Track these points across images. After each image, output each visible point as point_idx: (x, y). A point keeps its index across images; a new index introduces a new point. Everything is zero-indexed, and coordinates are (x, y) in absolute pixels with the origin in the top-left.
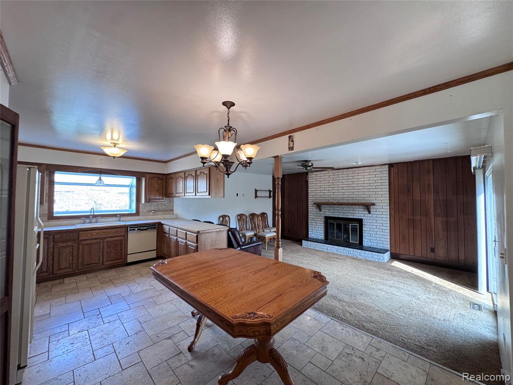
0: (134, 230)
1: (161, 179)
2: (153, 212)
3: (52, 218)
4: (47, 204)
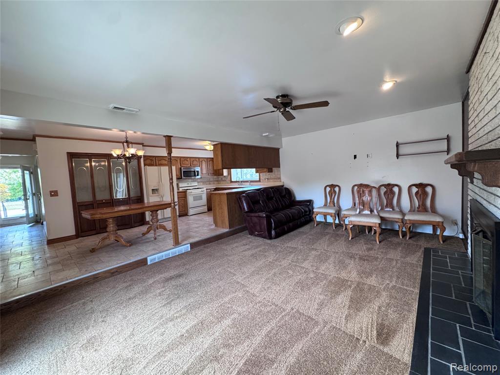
3: (232, 182)
4: (230, 175)
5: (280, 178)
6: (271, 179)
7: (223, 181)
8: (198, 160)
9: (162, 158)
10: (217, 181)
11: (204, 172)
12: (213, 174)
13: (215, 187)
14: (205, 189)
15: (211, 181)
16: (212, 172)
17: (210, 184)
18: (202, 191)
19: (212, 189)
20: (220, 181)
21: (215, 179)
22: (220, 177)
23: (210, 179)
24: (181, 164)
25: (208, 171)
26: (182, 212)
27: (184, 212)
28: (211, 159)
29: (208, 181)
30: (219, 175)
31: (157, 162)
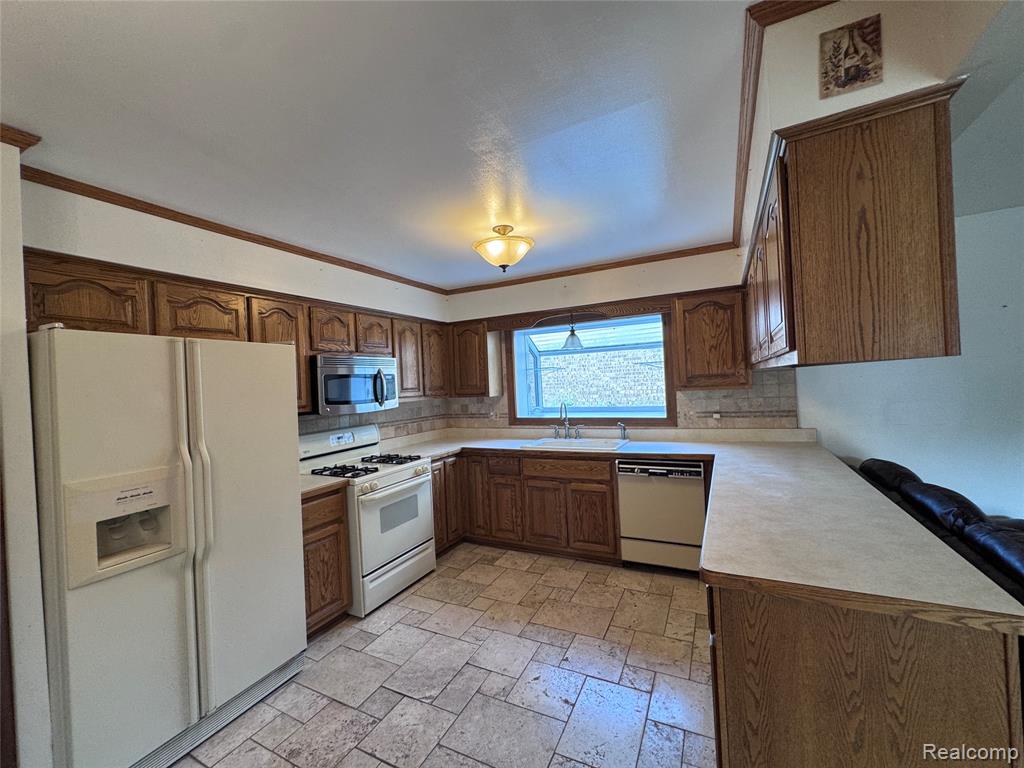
0: (632, 470)
1: (724, 308)
2: (717, 416)
3: (514, 421)
4: (506, 394)
5: (793, 413)
6: (739, 414)
7: (472, 416)
8: (386, 324)
10: (443, 416)
11: (411, 382)
12: (442, 388)
15: (426, 418)
16: (438, 382)
17: (420, 430)
19: (449, 457)
20: (457, 416)
21: (436, 411)
22: (457, 404)
23: (420, 408)
24: (311, 337)
25: (424, 375)
26: (322, 608)
27: (332, 602)
28: (433, 328)
29: (412, 420)
30: (460, 395)
31: (165, 310)
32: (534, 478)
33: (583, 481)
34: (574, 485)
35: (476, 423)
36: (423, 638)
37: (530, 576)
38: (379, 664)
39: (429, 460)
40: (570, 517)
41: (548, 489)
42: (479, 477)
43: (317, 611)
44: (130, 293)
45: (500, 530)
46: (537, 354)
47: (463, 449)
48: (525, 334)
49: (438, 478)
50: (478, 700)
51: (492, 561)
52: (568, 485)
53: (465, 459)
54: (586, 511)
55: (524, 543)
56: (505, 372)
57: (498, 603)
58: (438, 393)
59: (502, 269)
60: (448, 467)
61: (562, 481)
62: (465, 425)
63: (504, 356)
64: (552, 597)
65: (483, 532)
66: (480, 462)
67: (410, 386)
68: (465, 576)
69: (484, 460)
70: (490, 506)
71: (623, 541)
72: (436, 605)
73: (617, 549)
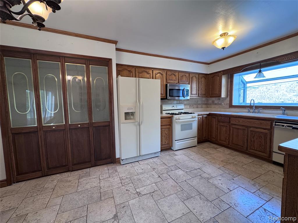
0: (283, 126)
3: (231, 106)
4: (229, 97)
7: (216, 104)
8: (187, 75)
9: (143, 69)
10: (206, 104)
11: (194, 92)
12: (205, 95)
13: (208, 113)
14: (196, 115)
15: (199, 104)
16: (204, 93)
18: (193, 118)
19: (204, 115)
20: (211, 104)
21: (203, 102)
22: (211, 100)
23: (198, 101)
24: (166, 79)
25: (199, 90)
26: (165, 145)
27: (167, 144)
28: (203, 76)
29: (195, 104)
30: (211, 97)
31: (137, 74)
32: (235, 124)
33: (257, 128)
34: (251, 129)
35: (217, 106)
36: (188, 159)
37: (229, 155)
38: (176, 160)
39: (197, 114)
40: (249, 140)
41: (241, 129)
42: (214, 122)
43: (163, 145)
44: (132, 71)
45: (221, 140)
46: (245, 83)
47: (210, 113)
48: (240, 75)
49: (200, 120)
50: (199, 177)
51: (216, 148)
52: (249, 129)
53: (210, 117)
54: (257, 139)
55: (229, 146)
56: (229, 89)
57: (214, 159)
58: (203, 96)
59: (223, 49)
60: (204, 118)
61: (247, 127)
62: (213, 107)
63: (229, 83)
64: (235, 163)
65: (214, 140)
66: (215, 118)
67: (194, 93)
68: (205, 150)
69: (217, 117)
70: (217, 132)
71: (274, 153)
72: (195, 154)
73: (270, 155)
